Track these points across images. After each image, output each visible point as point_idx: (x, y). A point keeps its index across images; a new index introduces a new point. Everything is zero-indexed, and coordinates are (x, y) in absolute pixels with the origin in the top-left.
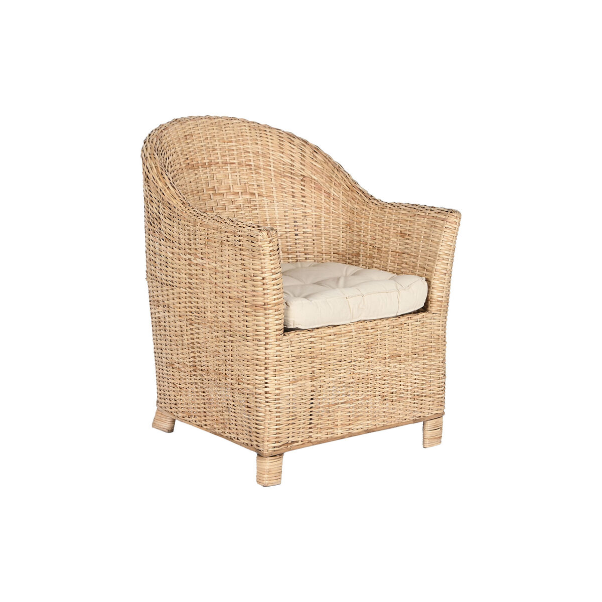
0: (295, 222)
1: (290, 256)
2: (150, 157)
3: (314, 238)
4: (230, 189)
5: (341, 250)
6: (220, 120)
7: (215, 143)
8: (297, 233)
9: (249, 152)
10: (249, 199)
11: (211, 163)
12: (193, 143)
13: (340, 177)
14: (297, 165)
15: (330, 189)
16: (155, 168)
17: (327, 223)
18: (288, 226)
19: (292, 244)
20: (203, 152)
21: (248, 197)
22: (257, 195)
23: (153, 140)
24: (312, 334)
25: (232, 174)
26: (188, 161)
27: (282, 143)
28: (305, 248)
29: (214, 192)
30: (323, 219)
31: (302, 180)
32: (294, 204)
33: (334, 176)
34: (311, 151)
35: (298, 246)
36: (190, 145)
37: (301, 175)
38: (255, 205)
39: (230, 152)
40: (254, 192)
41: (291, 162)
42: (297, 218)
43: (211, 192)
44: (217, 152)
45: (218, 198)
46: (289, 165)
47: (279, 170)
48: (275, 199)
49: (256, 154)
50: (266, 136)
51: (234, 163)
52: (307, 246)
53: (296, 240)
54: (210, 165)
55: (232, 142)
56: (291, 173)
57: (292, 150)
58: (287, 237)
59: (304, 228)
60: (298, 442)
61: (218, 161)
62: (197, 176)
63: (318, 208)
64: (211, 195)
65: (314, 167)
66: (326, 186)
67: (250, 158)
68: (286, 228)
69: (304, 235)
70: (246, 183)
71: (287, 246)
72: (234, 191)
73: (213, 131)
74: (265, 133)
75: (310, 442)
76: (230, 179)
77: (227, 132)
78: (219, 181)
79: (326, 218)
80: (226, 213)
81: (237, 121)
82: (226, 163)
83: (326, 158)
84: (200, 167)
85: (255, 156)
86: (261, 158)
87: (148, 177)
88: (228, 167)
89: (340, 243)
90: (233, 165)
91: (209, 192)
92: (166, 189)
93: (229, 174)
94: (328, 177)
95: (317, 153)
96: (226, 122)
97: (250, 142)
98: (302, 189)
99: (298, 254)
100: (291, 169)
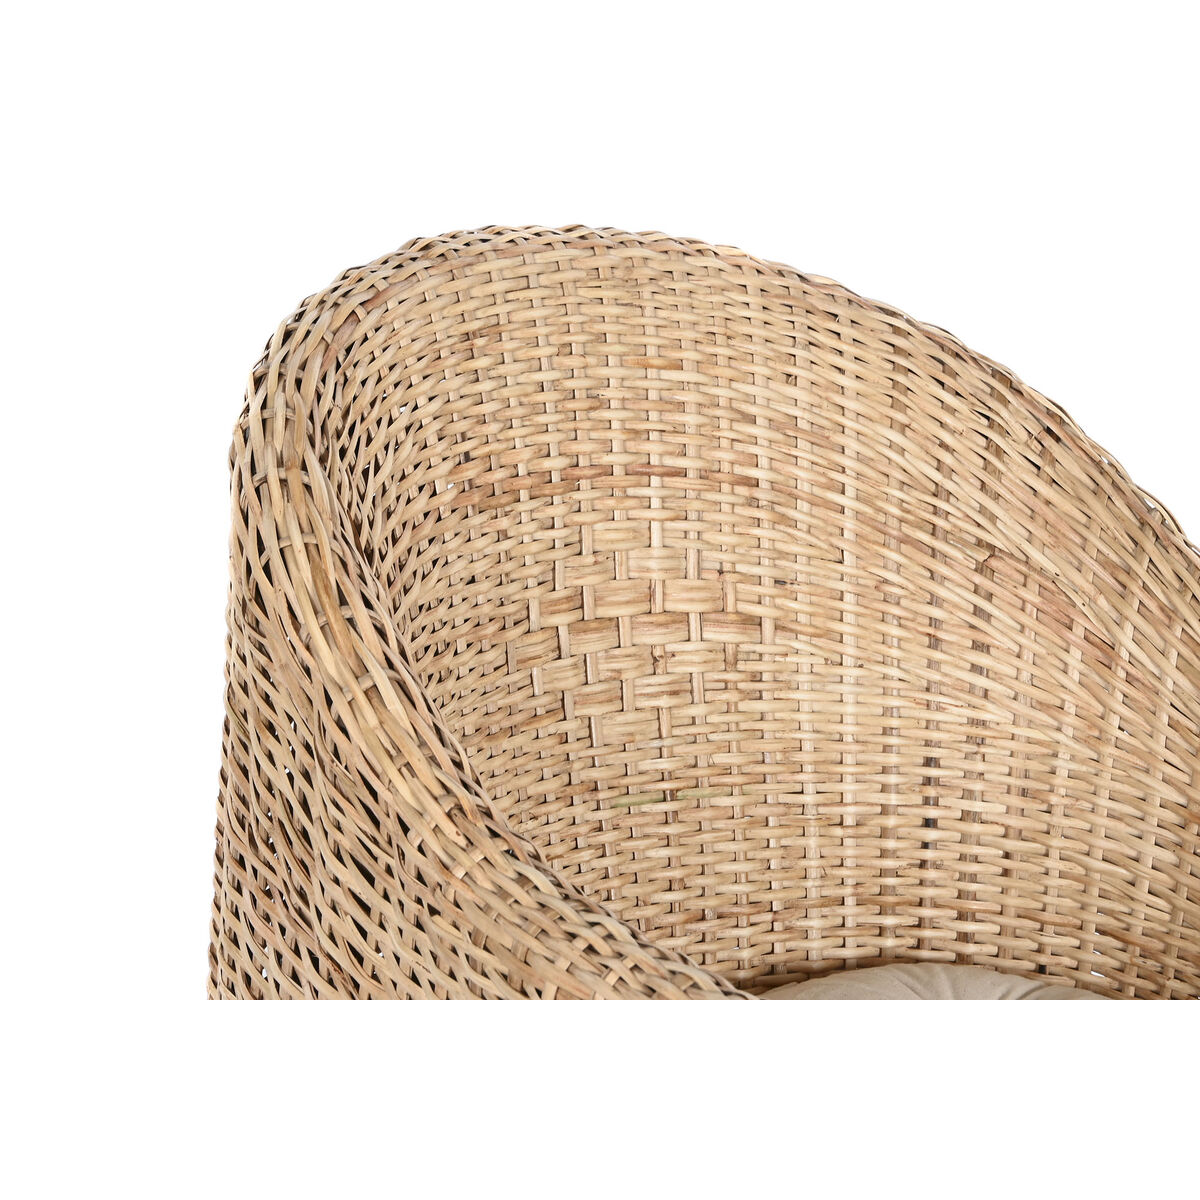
0: (929, 762)
1: (889, 921)
2: (283, 482)
3: (1011, 845)
4: (651, 597)
5: (1139, 925)
6: (637, 252)
7: (604, 372)
8: (932, 813)
9: (752, 420)
10: (730, 649)
11: (577, 472)
12: (502, 370)
13: (1169, 576)
14: (967, 492)
15: (1115, 628)
16: (302, 557)
17: (1083, 785)
18: (892, 779)
19: (904, 863)
20: (542, 419)
21: (728, 636)
22: (768, 626)
23: (303, 367)
25: (669, 525)
26: (471, 471)
27: (900, 378)
28: (963, 885)
29: (576, 615)
30: (1063, 765)
31: (981, 568)
32: (935, 676)
33: (1140, 569)
34: (1035, 430)
35: (930, 874)
36: (485, 386)
37: (980, 543)
38: (756, 677)
39: (668, 417)
40: (757, 610)
41: (937, 477)
42: (938, 745)
43: (562, 620)
44: (606, 414)
45: (592, 644)
46: (925, 491)
47: (879, 510)
48: (849, 649)
49: (786, 426)
50: (833, 342)
51: (682, 473)
52: (973, 878)
53: (925, 846)
54: (571, 483)
55: (678, 366)
56: (934, 531)
57: (947, 418)
58: (884, 833)
59: (968, 794)
61: (607, 459)
62: (505, 545)
63: (1042, 706)
64: (563, 632)
65: (1039, 506)
66: (1094, 611)
67: (754, 450)
68: (884, 789)
69: (963, 826)
70: (727, 567)
71: (883, 873)
72: (670, 606)
73: (600, 310)
74: (834, 326)
76: (657, 550)
77: (662, 313)
78: (605, 561)
79: (1083, 762)
80: (620, 718)
81: (712, 262)
82: (642, 472)
83: (1102, 472)
84: (524, 495)
85: (779, 437)
86: (804, 450)
87: (258, 598)
88: (654, 489)
89: (1142, 893)
90: (678, 482)
91: (555, 620)
92: (361, 699)
93: (655, 526)
94: (1106, 564)
95: (1058, 439)
96: (658, 264)
97: (760, 370)
98: (977, 611)
99: (926, 912)
100: (936, 511)
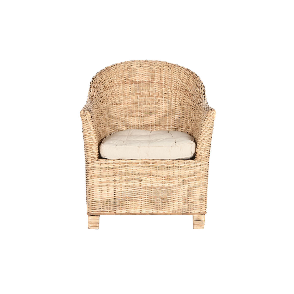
0: (179, 111)
7: (145, 73)
8: (179, 117)
9: (163, 77)
12: (132, 72)
14: (185, 84)
18: (176, 113)
19: (177, 122)
20: (137, 77)
21: (159, 98)
24: (114, 162)
28: (182, 124)
31: (185, 92)
37: (185, 89)
38: (162, 103)
40: (163, 96)
41: (182, 83)
43: (138, 95)
44: (145, 77)
47: (176, 86)
53: (179, 120)
54: (140, 83)
55: (154, 72)
58: (175, 119)
59: (182, 115)
60: (107, 211)
61: (145, 81)
62: (130, 87)
67: (163, 80)
69: (182, 118)
72: (152, 95)
75: (115, 213)
78: (144, 90)
84: (133, 83)
85: (166, 79)
88: (150, 84)
90: (153, 83)
98: (184, 96)
99: (179, 127)
100: (182, 86)
